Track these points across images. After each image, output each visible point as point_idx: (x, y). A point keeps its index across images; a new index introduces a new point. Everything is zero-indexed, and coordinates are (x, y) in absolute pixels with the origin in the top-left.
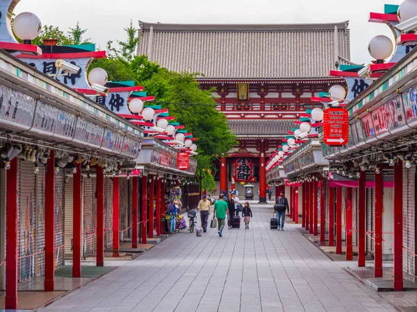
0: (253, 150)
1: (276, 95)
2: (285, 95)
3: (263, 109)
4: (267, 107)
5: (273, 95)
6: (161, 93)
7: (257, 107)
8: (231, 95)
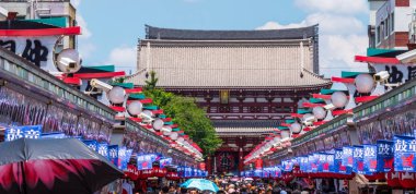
0: (234, 145)
1: (252, 100)
2: (260, 100)
3: (241, 111)
4: (245, 109)
5: (249, 100)
6: (173, 114)
7: (236, 109)
8: (215, 100)
